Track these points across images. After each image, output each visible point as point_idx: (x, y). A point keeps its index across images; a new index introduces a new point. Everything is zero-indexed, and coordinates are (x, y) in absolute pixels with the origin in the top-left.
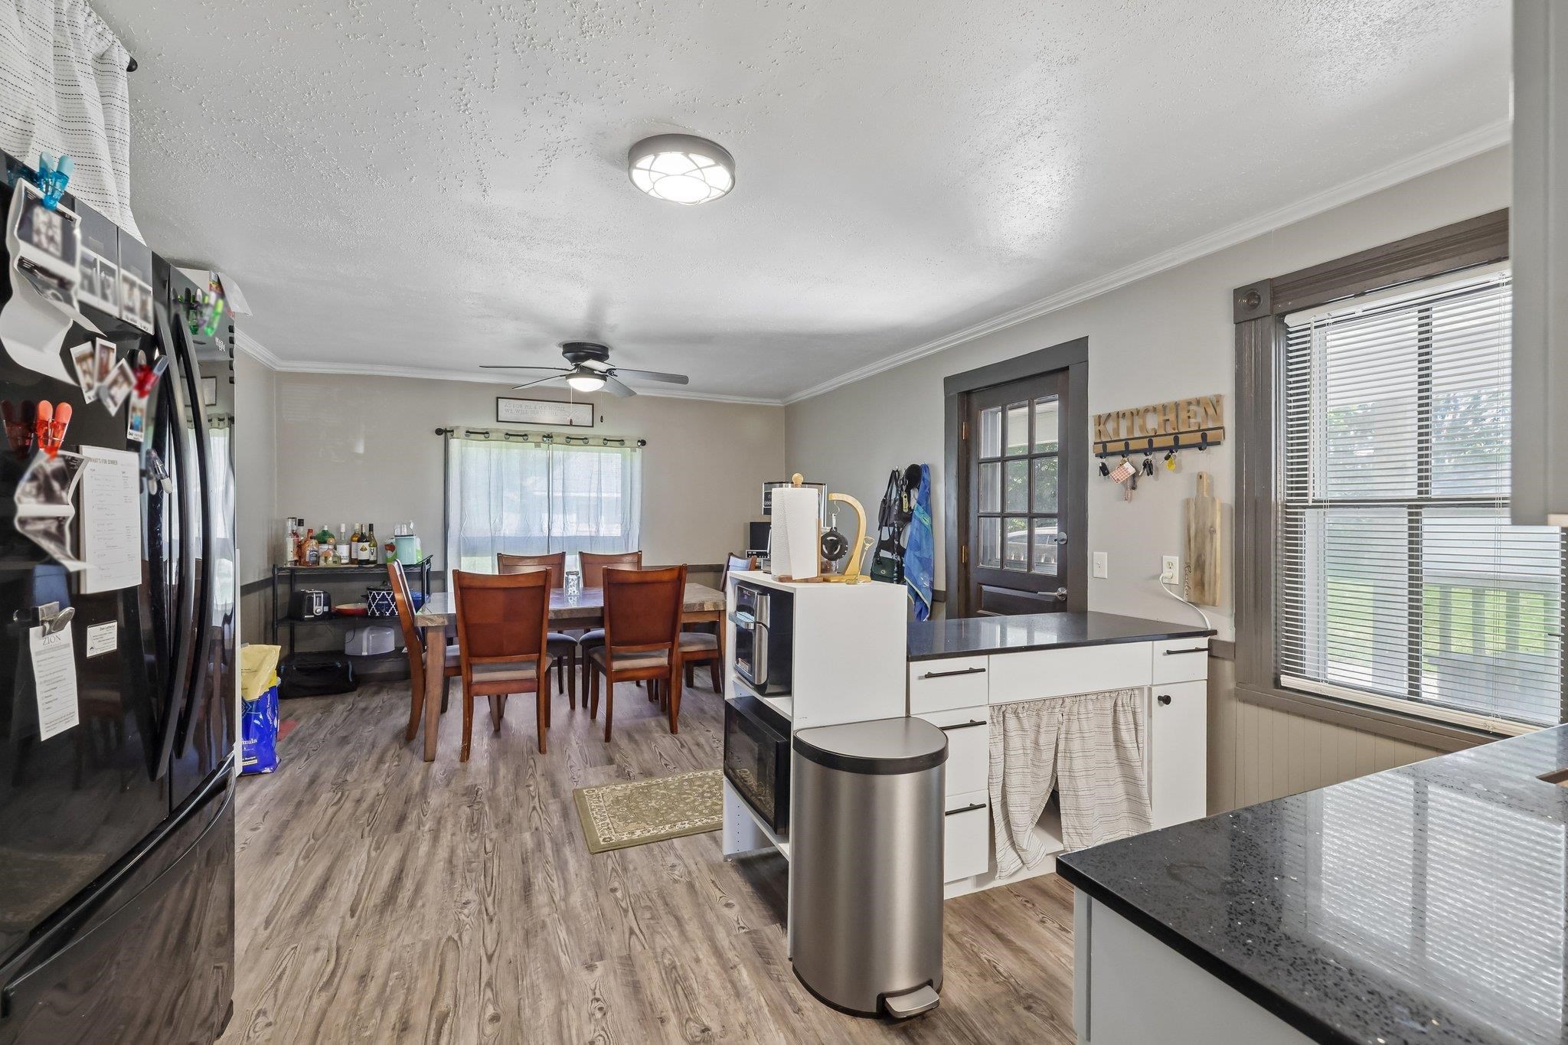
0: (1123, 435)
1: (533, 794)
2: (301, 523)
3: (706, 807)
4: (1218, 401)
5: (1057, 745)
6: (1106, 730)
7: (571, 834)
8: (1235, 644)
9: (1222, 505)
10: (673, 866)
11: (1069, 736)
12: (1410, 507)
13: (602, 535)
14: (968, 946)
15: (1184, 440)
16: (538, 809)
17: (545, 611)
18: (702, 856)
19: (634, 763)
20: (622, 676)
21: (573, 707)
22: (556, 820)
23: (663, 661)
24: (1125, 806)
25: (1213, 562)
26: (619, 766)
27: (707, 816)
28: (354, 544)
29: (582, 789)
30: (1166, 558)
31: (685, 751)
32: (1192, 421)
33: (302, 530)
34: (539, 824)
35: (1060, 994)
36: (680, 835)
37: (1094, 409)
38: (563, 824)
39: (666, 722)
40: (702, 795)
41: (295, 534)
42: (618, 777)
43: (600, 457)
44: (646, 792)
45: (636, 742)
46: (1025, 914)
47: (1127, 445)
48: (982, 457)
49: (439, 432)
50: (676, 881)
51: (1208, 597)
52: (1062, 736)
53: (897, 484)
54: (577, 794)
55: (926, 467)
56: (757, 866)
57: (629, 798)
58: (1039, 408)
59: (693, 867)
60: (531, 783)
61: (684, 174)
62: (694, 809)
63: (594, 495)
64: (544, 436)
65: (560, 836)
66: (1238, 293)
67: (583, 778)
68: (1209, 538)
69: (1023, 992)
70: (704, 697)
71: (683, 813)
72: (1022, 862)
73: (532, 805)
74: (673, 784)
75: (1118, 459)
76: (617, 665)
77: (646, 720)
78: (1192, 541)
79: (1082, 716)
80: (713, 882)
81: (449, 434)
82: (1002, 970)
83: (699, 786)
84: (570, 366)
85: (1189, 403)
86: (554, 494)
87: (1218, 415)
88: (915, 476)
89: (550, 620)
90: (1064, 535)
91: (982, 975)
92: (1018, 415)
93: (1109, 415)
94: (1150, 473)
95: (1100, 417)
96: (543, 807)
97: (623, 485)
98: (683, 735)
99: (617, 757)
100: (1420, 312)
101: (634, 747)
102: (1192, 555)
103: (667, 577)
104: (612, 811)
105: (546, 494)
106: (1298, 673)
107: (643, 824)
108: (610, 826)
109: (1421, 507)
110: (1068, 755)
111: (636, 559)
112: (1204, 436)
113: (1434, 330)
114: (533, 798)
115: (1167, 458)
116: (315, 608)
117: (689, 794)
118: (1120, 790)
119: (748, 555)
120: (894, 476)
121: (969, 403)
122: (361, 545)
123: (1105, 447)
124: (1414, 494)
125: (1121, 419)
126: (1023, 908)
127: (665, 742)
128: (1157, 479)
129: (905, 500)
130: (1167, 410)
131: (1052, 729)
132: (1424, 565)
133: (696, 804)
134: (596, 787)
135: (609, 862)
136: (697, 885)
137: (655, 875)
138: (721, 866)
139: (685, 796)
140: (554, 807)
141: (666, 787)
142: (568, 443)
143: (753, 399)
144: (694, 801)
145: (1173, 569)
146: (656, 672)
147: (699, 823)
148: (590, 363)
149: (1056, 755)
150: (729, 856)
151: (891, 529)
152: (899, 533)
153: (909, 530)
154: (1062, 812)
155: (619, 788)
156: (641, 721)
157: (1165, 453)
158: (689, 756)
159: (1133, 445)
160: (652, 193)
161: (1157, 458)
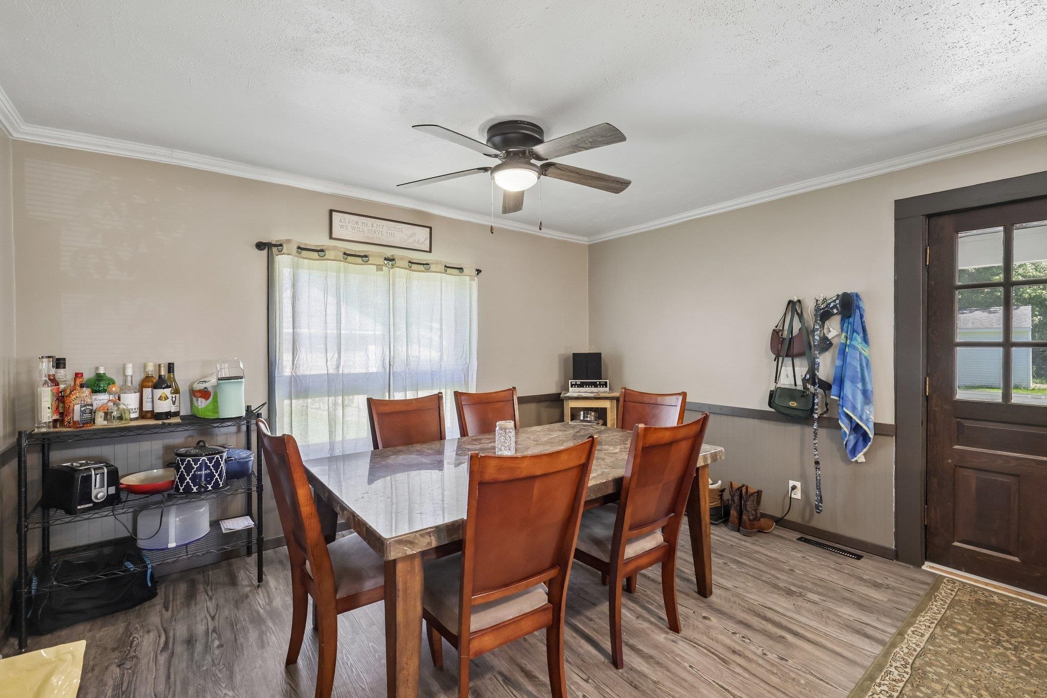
2: (60, 363)
23: (660, 538)
28: (147, 392)
33: (61, 374)
41: (54, 381)
49: (260, 246)
55: (857, 295)
64: (385, 259)
81: (274, 250)
98: (691, 633)
116: (94, 492)
120: (792, 306)
121: (930, 227)
122: (159, 392)
142: (410, 268)
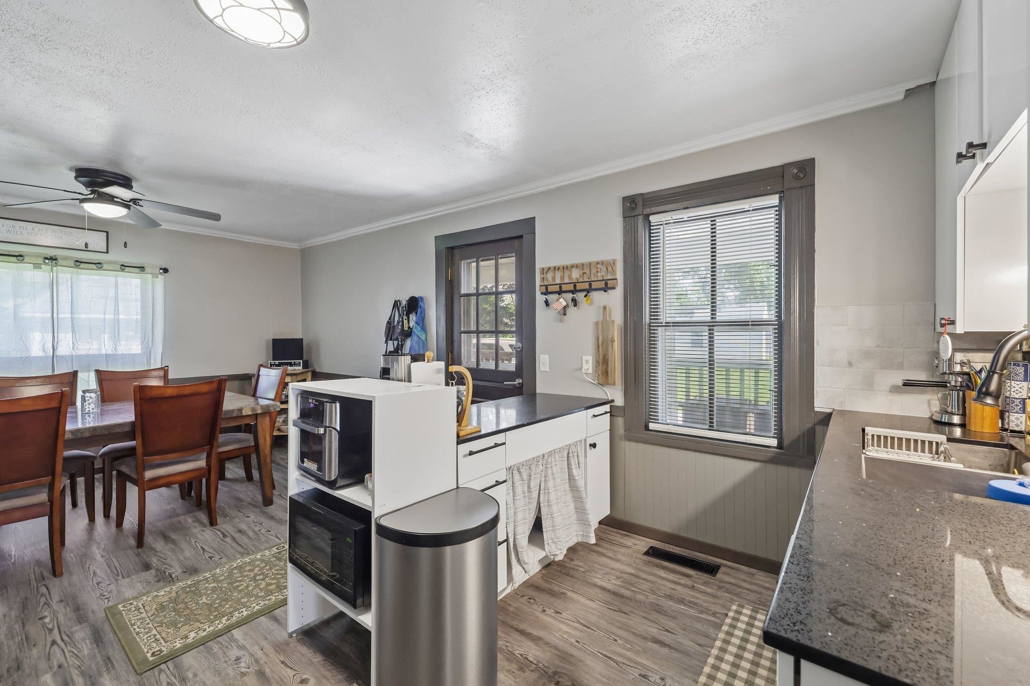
0: (558, 281)
1: (50, 626)
3: (261, 590)
4: (614, 263)
5: (540, 486)
6: (565, 470)
7: (108, 660)
8: (624, 407)
9: (617, 325)
10: (238, 659)
11: (547, 479)
12: (709, 326)
13: (120, 352)
14: (505, 648)
15: (594, 285)
16: (59, 641)
17: (60, 432)
18: (266, 639)
19: (175, 564)
20: (155, 484)
21: (92, 519)
22: (86, 648)
23: (202, 463)
24: (574, 517)
25: (613, 360)
26: (157, 570)
27: (264, 600)
29: (116, 605)
30: (585, 358)
31: (228, 540)
32: (599, 274)
34: (62, 660)
35: (573, 664)
36: (239, 624)
37: (540, 264)
38: (96, 651)
39: (204, 517)
40: (254, 579)
42: (158, 581)
43: (116, 282)
44: (194, 590)
45: (174, 542)
46: (532, 609)
47: (561, 287)
48: (462, 292)
50: (243, 674)
51: (610, 380)
52: (543, 479)
53: (399, 310)
54: (112, 613)
55: (422, 298)
56: (322, 634)
57: (175, 601)
58: (501, 261)
59: (259, 654)
60: (46, 613)
61: (259, 10)
62: (249, 595)
63: (109, 316)
64: (46, 258)
65: (93, 666)
66: (625, 199)
67: (115, 592)
68: (610, 346)
69: (550, 671)
70: (238, 487)
71: (238, 601)
72: (525, 571)
73: (49, 640)
74: (222, 575)
75: (556, 296)
76: (149, 474)
77: (181, 518)
78: (600, 347)
79: (553, 464)
80: (283, 662)
82: (531, 659)
83: (249, 571)
84: (86, 191)
85: (598, 263)
86: (61, 316)
87: (614, 272)
88: (414, 305)
89: (65, 441)
90: (520, 345)
91: (521, 669)
92: (487, 266)
93: (550, 268)
94: (575, 305)
95: (543, 269)
96: (65, 638)
97: (143, 307)
98: (224, 525)
99: (154, 561)
100: (712, 221)
101: (173, 546)
102: (600, 355)
103: (205, 388)
104: (158, 619)
105: (49, 315)
106: (656, 421)
107: (197, 624)
108: (158, 636)
109: (713, 326)
110: (547, 491)
111: (162, 373)
112: (606, 284)
113: (717, 232)
114: (51, 630)
115: (585, 296)
117: (241, 581)
118: (572, 507)
119: (271, 365)
120: (396, 304)
121: (452, 256)
123: (547, 289)
124: (709, 319)
125: (556, 271)
126: (528, 604)
127: (207, 536)
128: (578, 309)
129: (405, 322)
130: (585, 267)
131: (537, 476)
132: (715, 357)
133: (250, 588)
134: (135, 598)
135: (163, 677)
136: (267, 670)
137: (219, 674)
138: (287, 644)
139: (237, 584)
140: (81, 634)
141: (215, 579)
142: (77, 267)
143: (274, 241)
144: (247, 586)
145: (588, 364)
146: (189, 476)
147: (257, 607)
148: (114, 190)
149: (539, 493)
150: (295, 632)
151: (396, 343)
152: (402, 345)
153: (408, 343)
154: (544, 530)
155: (162, 593)
156: (175, 520)
157: (585, 293)
158: (234, 544)
159: (564, 288)
160: (219, 21)
161: (580, 296)
